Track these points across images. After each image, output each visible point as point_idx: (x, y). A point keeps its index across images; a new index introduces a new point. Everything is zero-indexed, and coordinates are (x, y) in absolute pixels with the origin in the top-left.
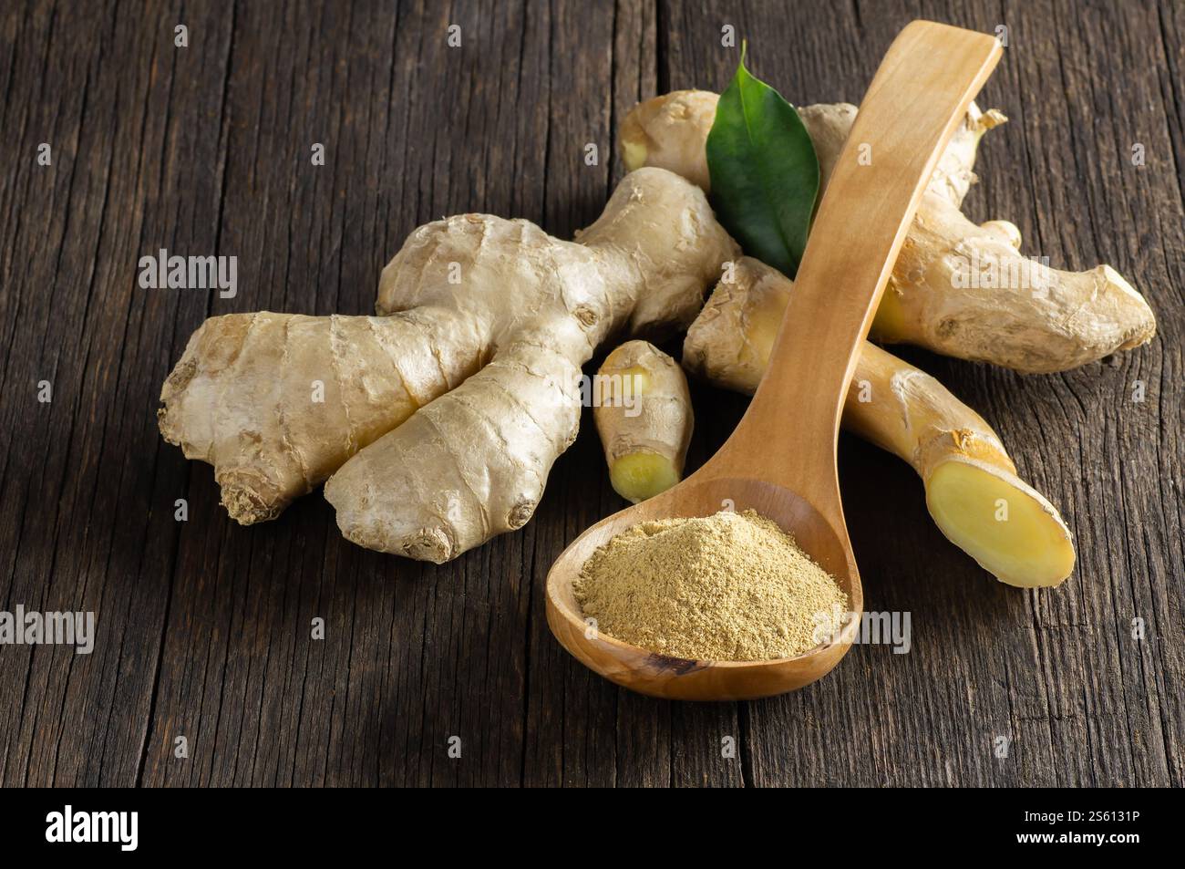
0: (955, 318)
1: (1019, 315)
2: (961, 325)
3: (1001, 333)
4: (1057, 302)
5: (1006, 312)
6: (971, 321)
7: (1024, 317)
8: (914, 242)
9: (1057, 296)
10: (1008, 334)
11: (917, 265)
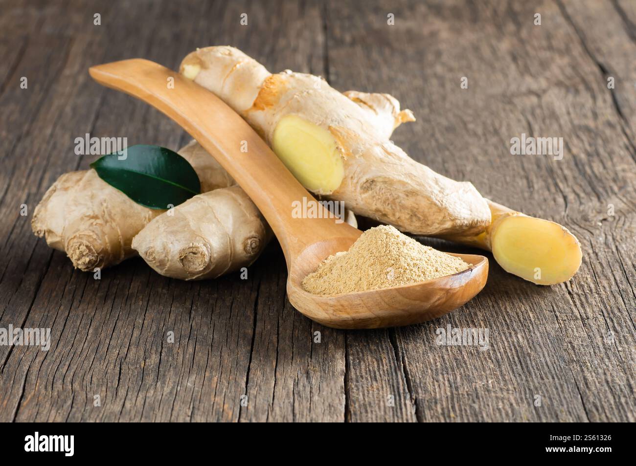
0: (375, 179)
1: (415, 186)
2: (378, 184)
3: (400, 194)
4: (439, 186)
5: (407, 183)
6: (385, 182)
7: (418, 188)
8: (359, 135)
9: (440, 184)
10: (405, 197)
11: (359, 146)
